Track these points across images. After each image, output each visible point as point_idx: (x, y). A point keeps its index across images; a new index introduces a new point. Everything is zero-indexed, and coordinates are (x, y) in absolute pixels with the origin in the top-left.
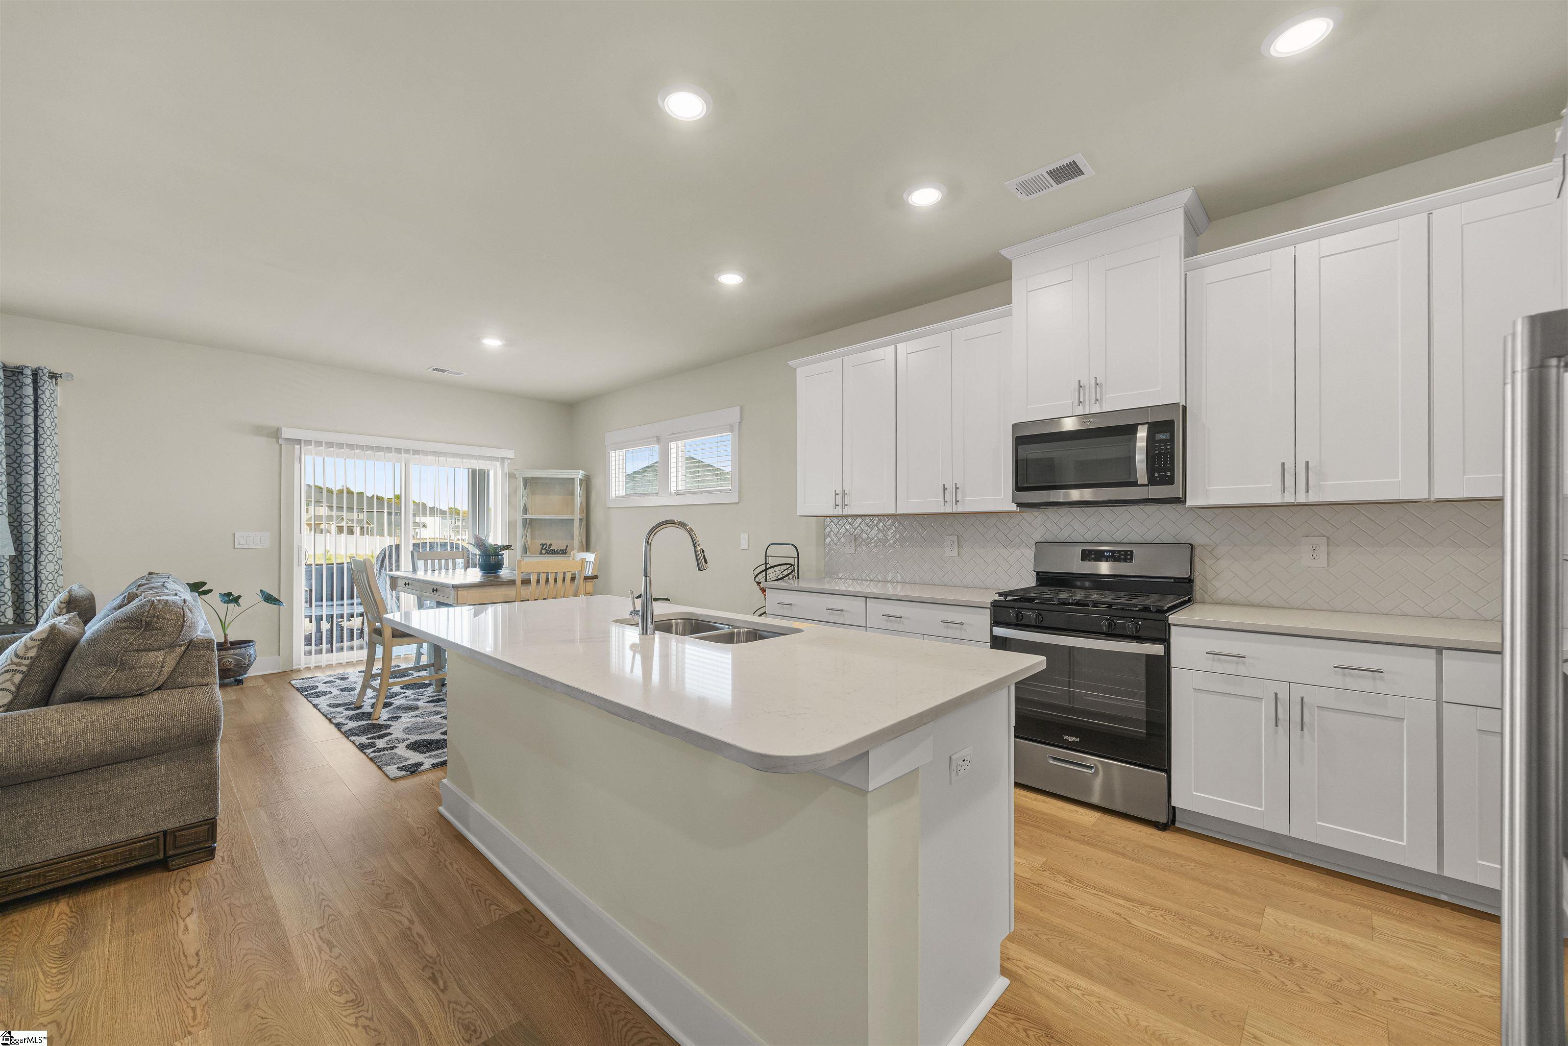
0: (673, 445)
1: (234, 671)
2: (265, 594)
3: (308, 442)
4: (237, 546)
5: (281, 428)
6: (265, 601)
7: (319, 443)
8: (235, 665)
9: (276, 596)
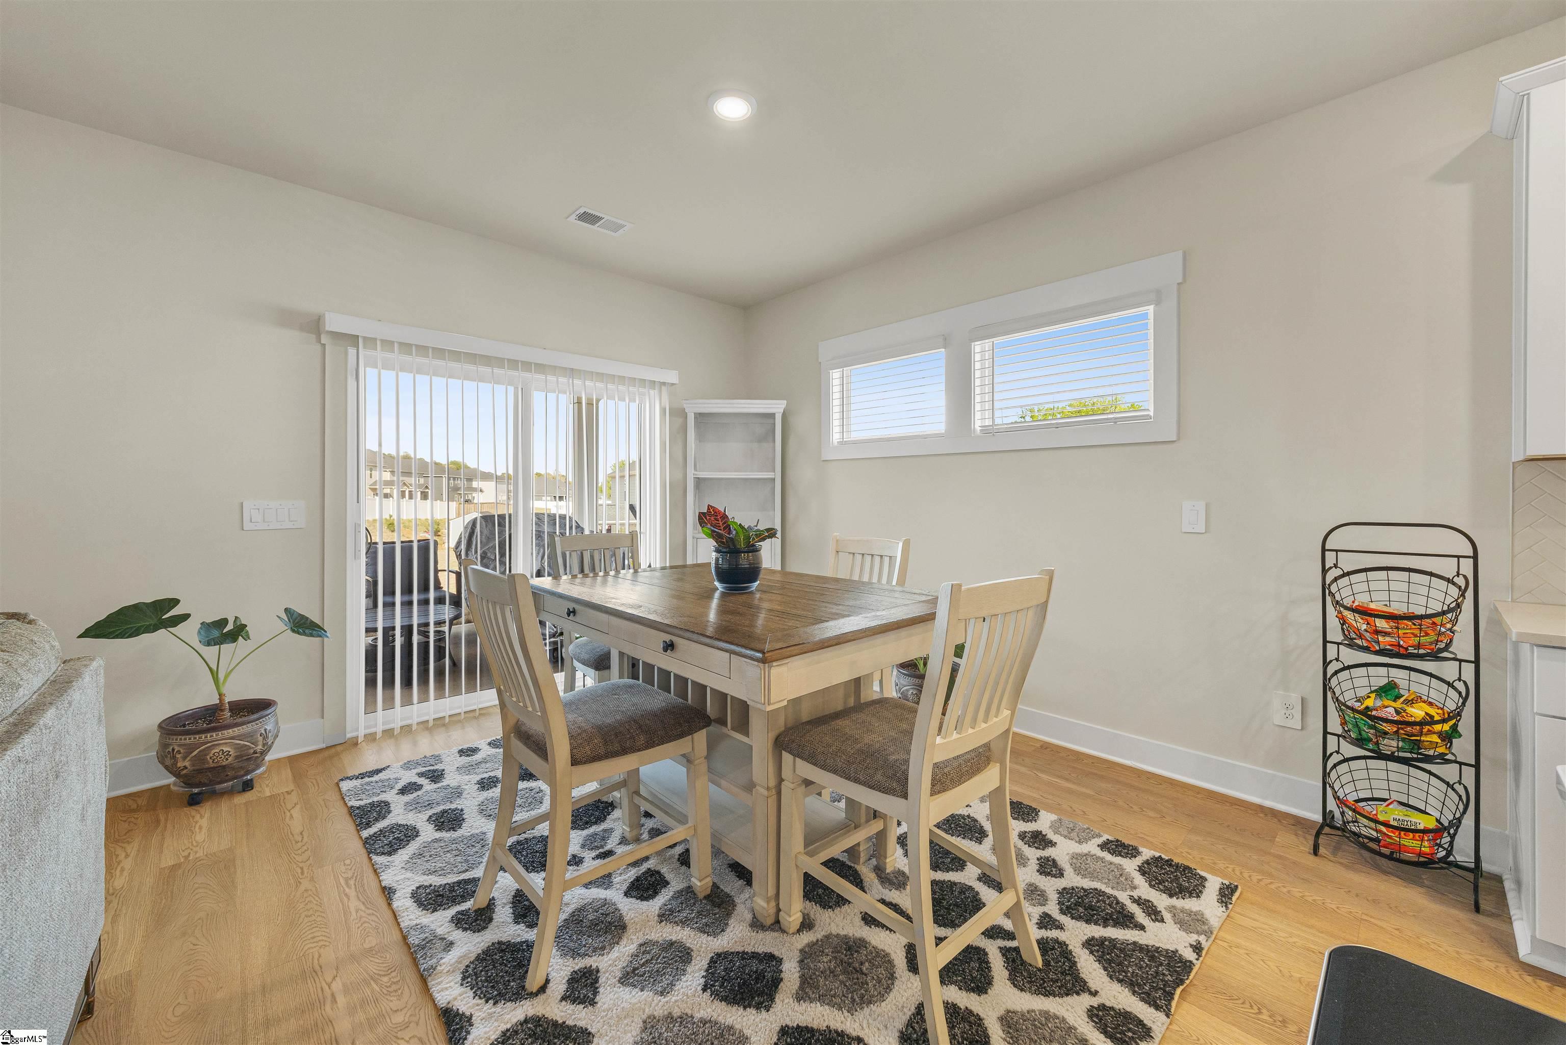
0: (977, 347)
1: (233, 769)
2: (294, 617)
3: (371, 342)
4: (247, 525)
5: (324, 314)
6: (293, 631)
7: (388, 344)
8: (237, 757)
9: (316, 619)
